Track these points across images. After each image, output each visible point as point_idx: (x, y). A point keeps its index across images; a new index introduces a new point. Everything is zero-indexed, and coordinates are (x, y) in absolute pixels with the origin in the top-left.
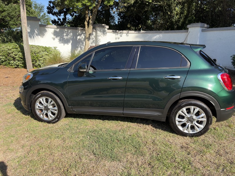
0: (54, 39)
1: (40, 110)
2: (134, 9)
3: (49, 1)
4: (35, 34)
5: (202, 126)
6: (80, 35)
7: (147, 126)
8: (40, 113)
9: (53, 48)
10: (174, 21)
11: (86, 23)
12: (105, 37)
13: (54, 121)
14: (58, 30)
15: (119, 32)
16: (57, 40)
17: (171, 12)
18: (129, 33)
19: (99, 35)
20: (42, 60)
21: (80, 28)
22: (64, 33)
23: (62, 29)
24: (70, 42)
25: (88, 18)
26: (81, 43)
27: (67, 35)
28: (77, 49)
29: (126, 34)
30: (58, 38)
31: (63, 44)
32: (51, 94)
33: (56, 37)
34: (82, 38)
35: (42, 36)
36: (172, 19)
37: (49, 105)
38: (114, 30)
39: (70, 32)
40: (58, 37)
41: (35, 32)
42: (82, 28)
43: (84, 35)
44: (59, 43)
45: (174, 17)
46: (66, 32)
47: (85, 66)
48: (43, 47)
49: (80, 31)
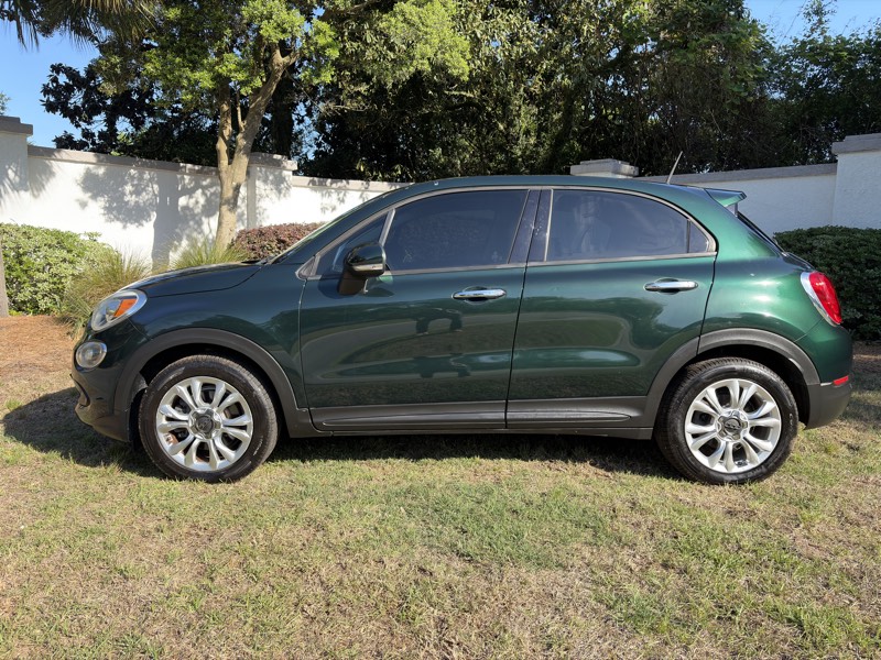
0: (83, 205)
1: (172, 432)
2: (380, 108)
3: (52, 66)
4: (7, 183)
5: (768, 446)
6: (190, 192)
7: (580, 466)
8: (174, 443)
9: (82, 237)
10: (519, 153)
11: (222, 146)
12: (283, 200)
13: (236, 471)
14: (101, 171)
15: (334, 185)
16: (97, 207)
17: (510, 124)
18: (370, 188)
19: (263, 192)
20: (45, 281)
21: (189, 166)
22: (126, 183)
23: (117, 169)
24: (149, 216)
25: (229, 128)
26: (191, 223)
27: (137, 192)
28: (175, 242)
29: (360, 193)
30: (102, 202)
31: (118, 225)
32: (226, 366)
33: (94, 197)
34: (197, 202)
35: (36, 193)
36: (511, 147)
37: (215, 410)
38: (316, 179)
39: (151, 180)
40: (99, 198)
41: (7, 175)
42: (197, 168)
43: (204, 193)
44: (107, 221)
45: (518, 139)
46: (132, 178)
47: (381, 253)
48: (47, 231)
49: (187, 178)
